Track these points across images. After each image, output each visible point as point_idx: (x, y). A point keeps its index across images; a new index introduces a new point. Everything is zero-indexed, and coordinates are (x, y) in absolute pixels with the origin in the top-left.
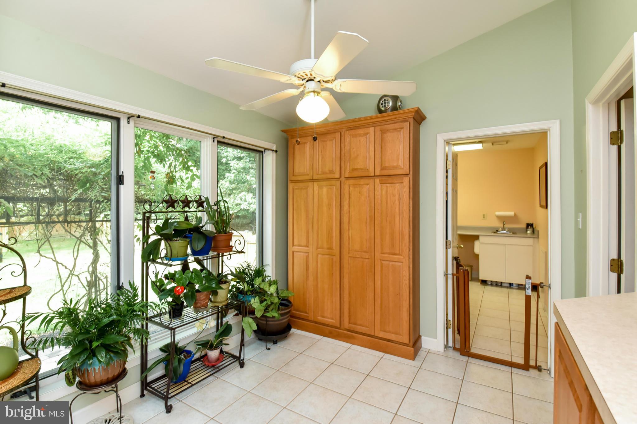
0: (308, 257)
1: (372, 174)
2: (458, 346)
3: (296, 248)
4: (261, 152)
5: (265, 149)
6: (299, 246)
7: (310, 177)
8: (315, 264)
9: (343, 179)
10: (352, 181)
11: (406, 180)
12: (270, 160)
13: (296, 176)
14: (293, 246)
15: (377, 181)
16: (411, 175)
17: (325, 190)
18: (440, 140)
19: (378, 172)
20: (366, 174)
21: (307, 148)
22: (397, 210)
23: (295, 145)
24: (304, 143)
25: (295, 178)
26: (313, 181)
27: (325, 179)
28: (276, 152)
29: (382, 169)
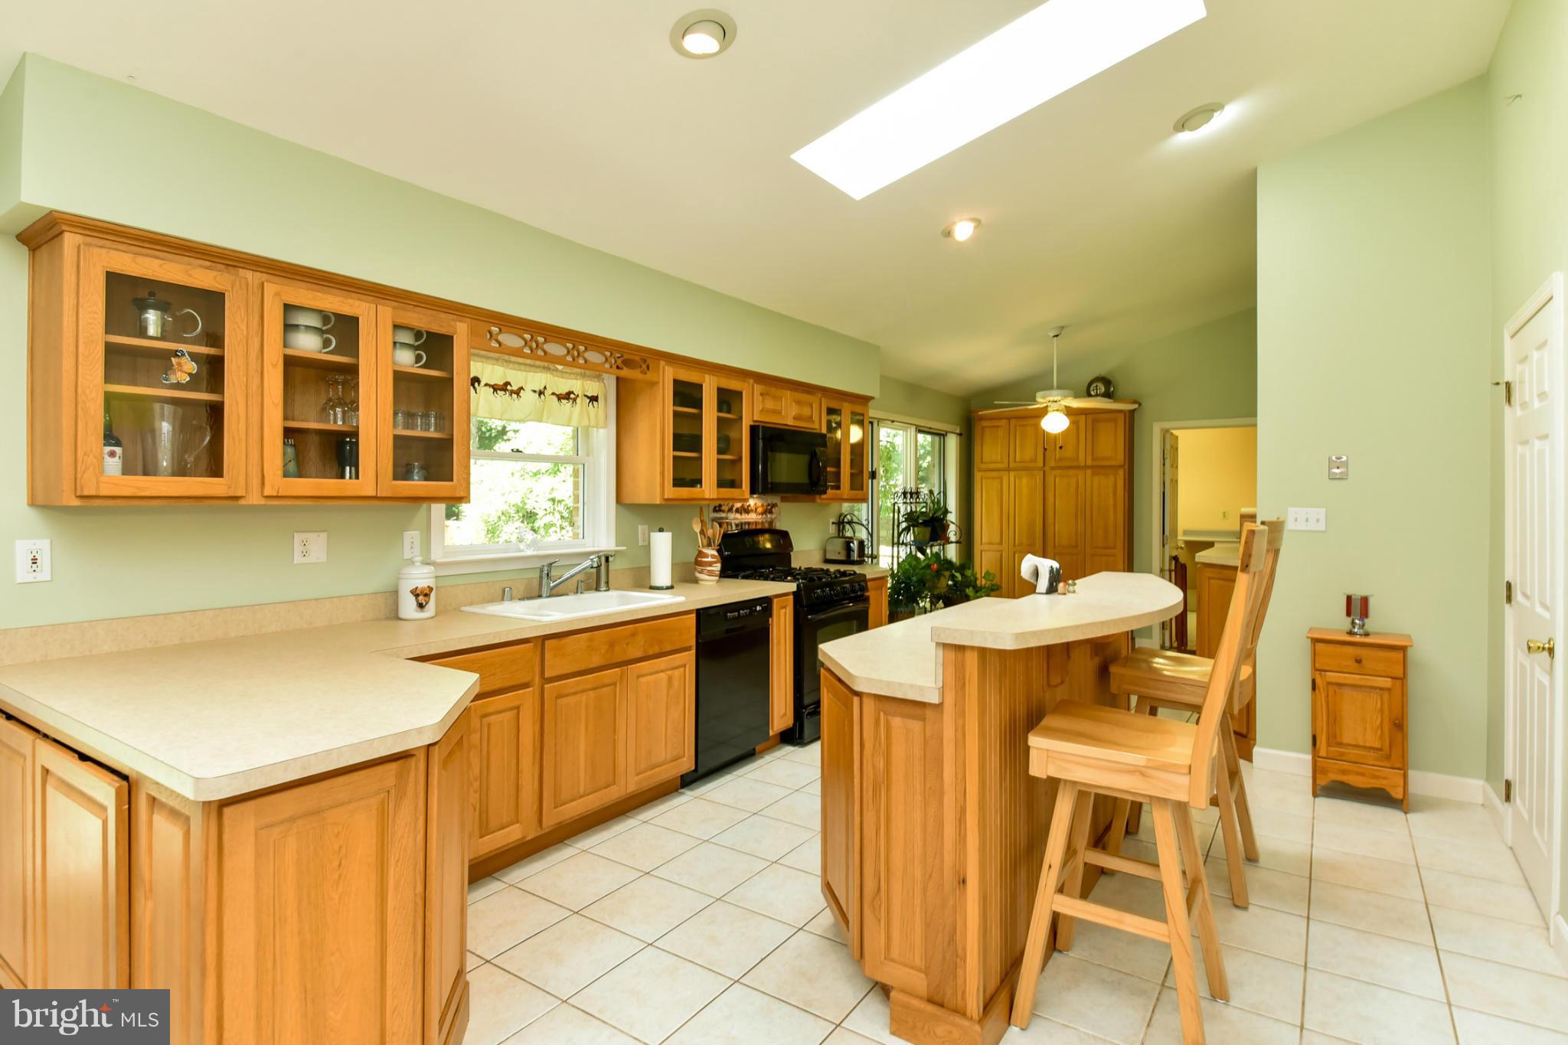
0: (1001, 556)
1: (1083, 464)
2: (1175, 644)
3: (985, 547)
4: (942, 435)
5: (947, 432)
6: (990, 544)
7: (1004, 465)
8: (1011, 562)
9: (1047, 469)
10: (1058, 472)
11: (1121, 472)
12: (952, 443)
13: (985, 463)
14: (981, 544)
15: (1089, 472)
16: (1126, 467)
17: (1025, 481)
18: (1157, 429)
19: (1089, 462)
20: (1075, 464)
21: (1001, 433)
22: (1111, 502)
23: (983, 428)
24: (998, 426)
25: (983, 466)
26: (1009, 470)
27: (1026, 468)
28: (960, 435)
29: (1093, 459)
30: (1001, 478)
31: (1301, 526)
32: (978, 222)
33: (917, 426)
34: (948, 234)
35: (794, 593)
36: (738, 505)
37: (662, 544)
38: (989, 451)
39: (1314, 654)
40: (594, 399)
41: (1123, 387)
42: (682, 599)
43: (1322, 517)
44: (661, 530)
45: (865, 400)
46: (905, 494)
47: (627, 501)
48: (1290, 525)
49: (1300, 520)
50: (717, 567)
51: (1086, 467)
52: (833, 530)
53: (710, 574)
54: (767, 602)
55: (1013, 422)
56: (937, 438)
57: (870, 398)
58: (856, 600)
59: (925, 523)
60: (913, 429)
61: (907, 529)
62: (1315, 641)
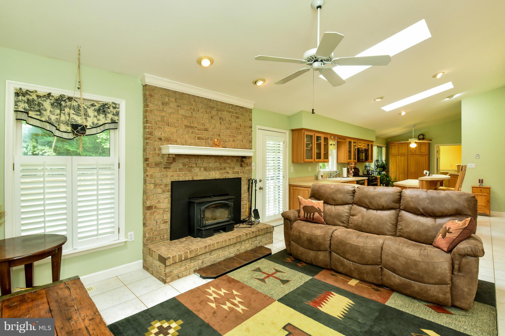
0: (396, 175)
3: (392, 173)
4: (381, 147)
5: (383, 147)
7: (397, 154)
8: (399, 176)
9: (408, 155)
10: (411, 156)
12: (384, 150)
15: (419, 156)
16: (428, 155)
17: (402, 158)
18: (436, 145)
19: (419, 153)
20: (416, 154)
21: (396, 147)
22: (425, 163)
23: (392, 146)
24: (395, 145)
25: (392, 154)
26: (398, 155)
27: (402, 155)
28: (386, 147)
29: (420, 153)
30: (396, 157)
31: (470, 167)
32: (406, 112)
33: (377, 146)
34: (400, 114)
35: (367, 179)
36: (351, 163)
37: (345, 170)
38: (394, 151)
39: (473, 190)
40: (334, 145)
41: (427, 136)
42: (354, 179)
43: (475, 165)
44: (345, 167)
45: (372, 142)
46: (376, 161)
47: (339, 162)
48: (468, 167)
49: (470, 166)
50: (353, 174)
51: (418, 154)
52: (364, 168)
53: (352, 175)
54: (364, 180)
55: (399, 144)
56: (380, 148)
57: (373, 141)
58: (376, 181)
59: (381, 167)
60: (376, 146)
61: (377, 168)
62: (473, 187)
